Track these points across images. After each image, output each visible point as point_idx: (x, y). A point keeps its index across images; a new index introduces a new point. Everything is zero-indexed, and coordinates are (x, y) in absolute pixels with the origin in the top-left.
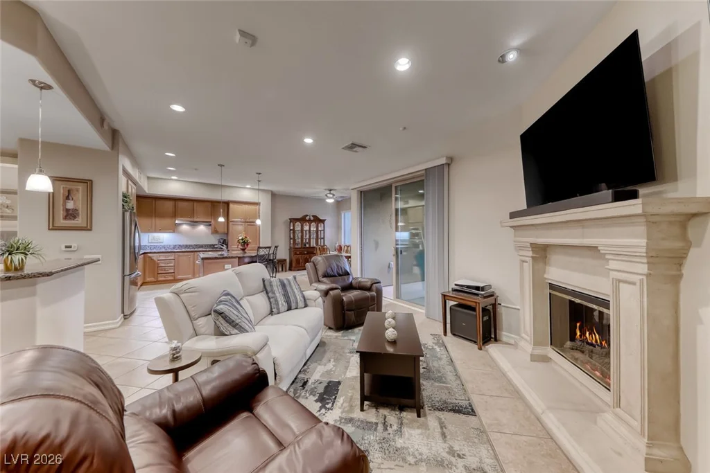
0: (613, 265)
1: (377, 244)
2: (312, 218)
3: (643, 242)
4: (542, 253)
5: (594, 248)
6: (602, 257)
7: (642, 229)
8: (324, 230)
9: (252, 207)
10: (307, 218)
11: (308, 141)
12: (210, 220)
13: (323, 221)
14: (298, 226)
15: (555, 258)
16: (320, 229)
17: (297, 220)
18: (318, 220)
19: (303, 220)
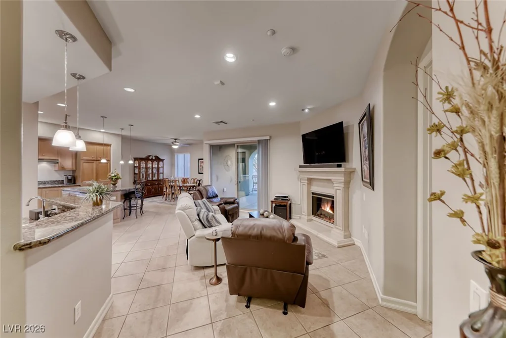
0: (335, 185)
1: (217, 178)
2: (154, 158)
3: (343, 178)
4: (310, 181)
5: (330, 180)
6: (333, 183)
7: (343, 175)
8: (163, 167)
9: (102, 148)
10: (150, 158)
11: (197, 116)
12: (56, 158)
13: (162, 160)
14: (143, 164)
15: (314, 183)
16: (160, 166)
17: (142, 159)
18: (158, 159)
19: (147, 159)
